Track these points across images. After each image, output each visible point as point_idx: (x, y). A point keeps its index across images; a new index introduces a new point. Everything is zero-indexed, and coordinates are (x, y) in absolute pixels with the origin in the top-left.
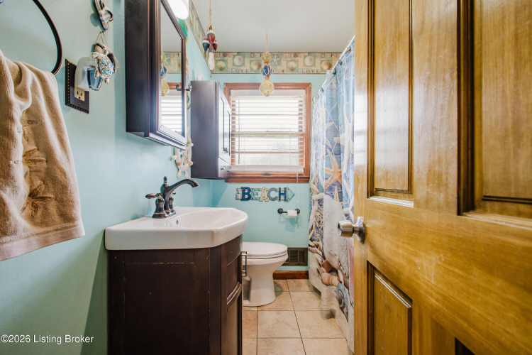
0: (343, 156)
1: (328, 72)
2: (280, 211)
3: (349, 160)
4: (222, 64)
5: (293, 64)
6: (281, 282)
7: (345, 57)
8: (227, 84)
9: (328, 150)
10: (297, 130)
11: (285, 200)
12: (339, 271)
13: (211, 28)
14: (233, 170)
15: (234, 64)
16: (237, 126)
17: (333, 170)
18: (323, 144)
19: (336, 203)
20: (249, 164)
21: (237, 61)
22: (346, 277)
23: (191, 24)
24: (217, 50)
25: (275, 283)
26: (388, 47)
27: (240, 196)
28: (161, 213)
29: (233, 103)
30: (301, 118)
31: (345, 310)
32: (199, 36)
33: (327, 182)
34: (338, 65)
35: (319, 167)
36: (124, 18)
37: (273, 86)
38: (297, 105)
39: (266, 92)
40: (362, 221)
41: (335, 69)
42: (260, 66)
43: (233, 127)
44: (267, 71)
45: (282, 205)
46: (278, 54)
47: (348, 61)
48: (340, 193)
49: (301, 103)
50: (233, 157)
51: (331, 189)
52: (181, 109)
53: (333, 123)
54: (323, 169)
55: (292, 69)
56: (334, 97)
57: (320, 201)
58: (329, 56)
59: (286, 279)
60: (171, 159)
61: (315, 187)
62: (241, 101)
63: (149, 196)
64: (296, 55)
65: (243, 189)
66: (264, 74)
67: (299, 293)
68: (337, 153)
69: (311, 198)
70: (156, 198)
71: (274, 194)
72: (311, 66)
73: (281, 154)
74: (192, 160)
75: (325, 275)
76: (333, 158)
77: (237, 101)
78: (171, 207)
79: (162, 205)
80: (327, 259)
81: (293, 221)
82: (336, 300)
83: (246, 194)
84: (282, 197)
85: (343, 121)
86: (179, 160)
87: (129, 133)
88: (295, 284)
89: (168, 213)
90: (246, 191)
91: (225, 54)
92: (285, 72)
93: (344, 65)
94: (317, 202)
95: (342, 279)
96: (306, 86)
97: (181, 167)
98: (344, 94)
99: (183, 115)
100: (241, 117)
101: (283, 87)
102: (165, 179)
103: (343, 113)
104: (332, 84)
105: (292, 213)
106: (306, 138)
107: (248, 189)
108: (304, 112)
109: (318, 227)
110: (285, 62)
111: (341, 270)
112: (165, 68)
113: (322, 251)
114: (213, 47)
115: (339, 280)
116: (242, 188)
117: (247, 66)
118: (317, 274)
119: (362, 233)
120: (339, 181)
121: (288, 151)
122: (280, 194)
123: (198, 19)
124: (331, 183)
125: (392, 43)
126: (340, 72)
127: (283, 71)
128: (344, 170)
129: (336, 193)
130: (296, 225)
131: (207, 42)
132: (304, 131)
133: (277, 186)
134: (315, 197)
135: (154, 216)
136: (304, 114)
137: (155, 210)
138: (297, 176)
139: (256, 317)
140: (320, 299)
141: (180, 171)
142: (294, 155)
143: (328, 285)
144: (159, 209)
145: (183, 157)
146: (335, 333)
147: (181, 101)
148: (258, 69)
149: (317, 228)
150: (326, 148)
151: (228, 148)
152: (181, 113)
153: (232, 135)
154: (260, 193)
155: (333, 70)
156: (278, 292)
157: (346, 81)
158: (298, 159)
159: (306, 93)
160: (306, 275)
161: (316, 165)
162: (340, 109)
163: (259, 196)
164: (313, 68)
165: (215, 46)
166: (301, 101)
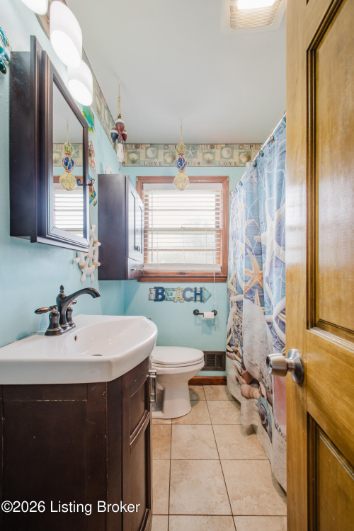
0: (265, 257)
1: (248, 164)
2: (196, 313)
3: (271, 263)
4: (134, 156)
5: (209, 156)
6: (197, 388)
7: (267, 148)
8: (139, 177)
9: (248, 249)
10: (214, 227)
11: (201, 301)
12: (260, 383)
13: (120, 117)
14: (146, 268)
15: (147, 156)
16: (150, 222)
17: (253, 272)
18: (242, 242)
19: (257, 308)
20: (163, 262)
21: (150, 153)
22: (269, 391)
23: (99, 113)
24: (126, 142)
25: (190, 389)
26: (341, 129)
27: (153, 297)
28: (56, 329)
29: (146, 198)
30: (218, 214)
31: (268, 428)
32: (109, 126)
33: (247, 285)
34: (259, 156)
35: (239, 266)
36: (8, 100)
37: (188, 179)
38: (214, 200)
39: (181, 187)
40: (298, 355)
41: (256, 161)
42: (174, 158)
43: (146, 223)
44: (181, 164)
45: (197, 305)
46: (194, 146)
47: (270, 152)
48: (262, 297)
49: (218, 198)
50: (145, 255)
51: (251, 292)
52: (82, 204)
53: (253, 220)
54: (241, 269)
55: (209, 162)
56: (255, 191)
57: (239, 304)
58: (248, 147)
59: (202, 384)
60: (73, 262)
61: (233, 288)
62: (154, 196)
63: (38, 312)
64: (212, 146)
65: (157, 289)
66: (179, 167)
67: (217, 403)
68: (258, 253)
69: (229, 299)
70: (49, 312)
71: (190, 295)
72: (229, 158)
73: (197, 252)
74: (99, 261)
75: (246, 387)
76: (254, 258)
77: (150, 196)
78: (69, 320)
79: (57, 320)
80: (247, 370)
81: (210, 323)
82: (258, 414)
83: (161, 294)
84: (198, 298)
85: (265, 218)
86: (83, 262)
87: (15, 238)
88: (212, 391)
89: (65, 328)
90: (160, 291)
91: (137, 146)
92: (201, 164)
93: (266, 156)
94: (235, 305)
95: (264, 393)
96: (224, 180)
97: (86, 270)
98: (266, 189)
99: (85, 211)
100: (154, 212)
101: (199, 181)
102: (62, 288)
103: (264, 210)
104: (252, 177)
105: (209, 315)
106: (224, 234)
107: (162, 288)
108: (221, 207)
109: (237, 331)
110: (201, 154)
111: (263, 383)
112: (72, 161)
113: (241, 358)
114: (122, 138)
115: (260, 392)
116: (155, 288)
117: (161, 159)
118: (236, 382)
119: (300, 372)
120: (261, 284)
121: (205, 248)
122: (196, 294)
123: (107, 108)
124: (251, 286)
125: (347, 123)
126: (261, 164)
127: (199, 163)
128: (266, 274)
129: (257, 297)
130: (213, 328)
131: (116, 132)
132: (221, 227)
133: (192, 285)
134: (234, 298)
135: (48, 334)
136: (221, 209)
137: (48, 326)
138: (214, 275)
139: (170, 432)
140: (240, 409)
141: (84, 274)
142: (211, 252)
143: (248, 397)
144: (53, 325)
145: (88, 259)
146: (257, 453)
147: (82, 195)
148: (173, 161)
149: (235, 332)
150: (246, 248)
151: (140, 246)
152: (82, 208)
153: (145, 232)
154: (174, 293)
155: (253, 163)
156: (194, 401)
157: (268, 174)
158: (215, 257)
159: (224, 186)
160: (224, 381)
161: (234, 264)
162: (261, 205)
163: (174, 296)
164: (231, 160)
165: (124, 137)
166: (218, 196)
